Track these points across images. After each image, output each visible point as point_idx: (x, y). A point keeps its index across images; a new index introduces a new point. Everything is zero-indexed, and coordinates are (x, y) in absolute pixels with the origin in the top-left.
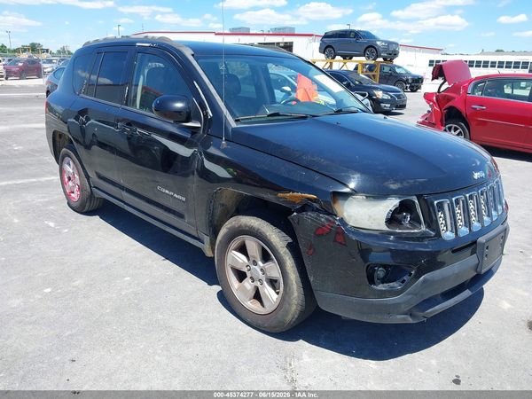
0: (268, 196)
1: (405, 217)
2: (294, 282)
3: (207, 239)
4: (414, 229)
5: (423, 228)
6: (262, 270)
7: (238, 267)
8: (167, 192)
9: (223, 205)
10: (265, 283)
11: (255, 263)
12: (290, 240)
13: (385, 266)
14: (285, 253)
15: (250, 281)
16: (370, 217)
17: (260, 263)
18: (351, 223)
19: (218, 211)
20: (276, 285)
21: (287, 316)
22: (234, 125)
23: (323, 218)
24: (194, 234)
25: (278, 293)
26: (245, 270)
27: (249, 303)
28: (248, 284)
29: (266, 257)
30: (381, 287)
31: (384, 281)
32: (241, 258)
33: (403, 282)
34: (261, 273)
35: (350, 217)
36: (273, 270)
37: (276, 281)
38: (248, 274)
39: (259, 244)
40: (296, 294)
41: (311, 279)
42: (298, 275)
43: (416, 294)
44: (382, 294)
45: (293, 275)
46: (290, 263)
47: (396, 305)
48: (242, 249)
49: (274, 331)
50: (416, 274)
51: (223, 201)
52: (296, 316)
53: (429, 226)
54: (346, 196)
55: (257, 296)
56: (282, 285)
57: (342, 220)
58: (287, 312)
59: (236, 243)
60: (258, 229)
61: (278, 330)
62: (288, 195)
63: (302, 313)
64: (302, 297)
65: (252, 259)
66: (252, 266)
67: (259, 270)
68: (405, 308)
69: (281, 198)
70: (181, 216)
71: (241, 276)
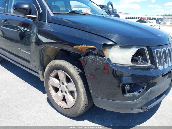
0: (68, 48)
1: (139, 59)
2: (82, 93)
3: (40, 72)
4: (144, 64)
5: (149, 64)
6: (66, 87)
7: (55, 85)
8: (22, 50)
9: (48, 56)
10: (68, 93)
11: (63, 83)
12: (80, 71)
13: (130, 84)
14: (78, 78)
15: (61, 92)
16: (123, 57)
17: (65, 83)
18: (113, 61)
19: (46, 58)
20: (73, 94)
21: (78, 110)
22: (52, 15)
23: (98, 58)
24: (35, 70)
25: (74, 98)
26: (58, 87)
27: (60, 103)
28: (59, 94)
29: (68, 80)
30: (128, 95)
31: (129, 92)
32: (56, 81)
33: (140, 92)
34: (66, 88)
35: (113, 58)
36: (72, 86)
37: (73, 92)
38: (60, 89)
39: (65, 74)
40: (83, 99)
41: (91, 91)
42: (84, 89)
43: (146, 99)
44: (129, 99)
45: (82, 89)
46: (80, 83)
47: (136, 104)
48: (57, 77)
49: (72, 116)
50: (146, 88)
51: (48, 53)
52: (83, 110)
53: (151, 63)
54: (111, 46)
55: (64, 99)
56: (76, 94)
57: (108, 59)
58: (79, 108)
59: (53, 74)
60: (64, 66)
61: (74, 116)
62: (79, 47)
63: (86, 108)
64: (86, 100)
65: (61, 82)
66: (62, 85)
67: (65, 87)
68: (139, 106)
69: (75, 49)
70: (29, 62)
71: (56, 90)
